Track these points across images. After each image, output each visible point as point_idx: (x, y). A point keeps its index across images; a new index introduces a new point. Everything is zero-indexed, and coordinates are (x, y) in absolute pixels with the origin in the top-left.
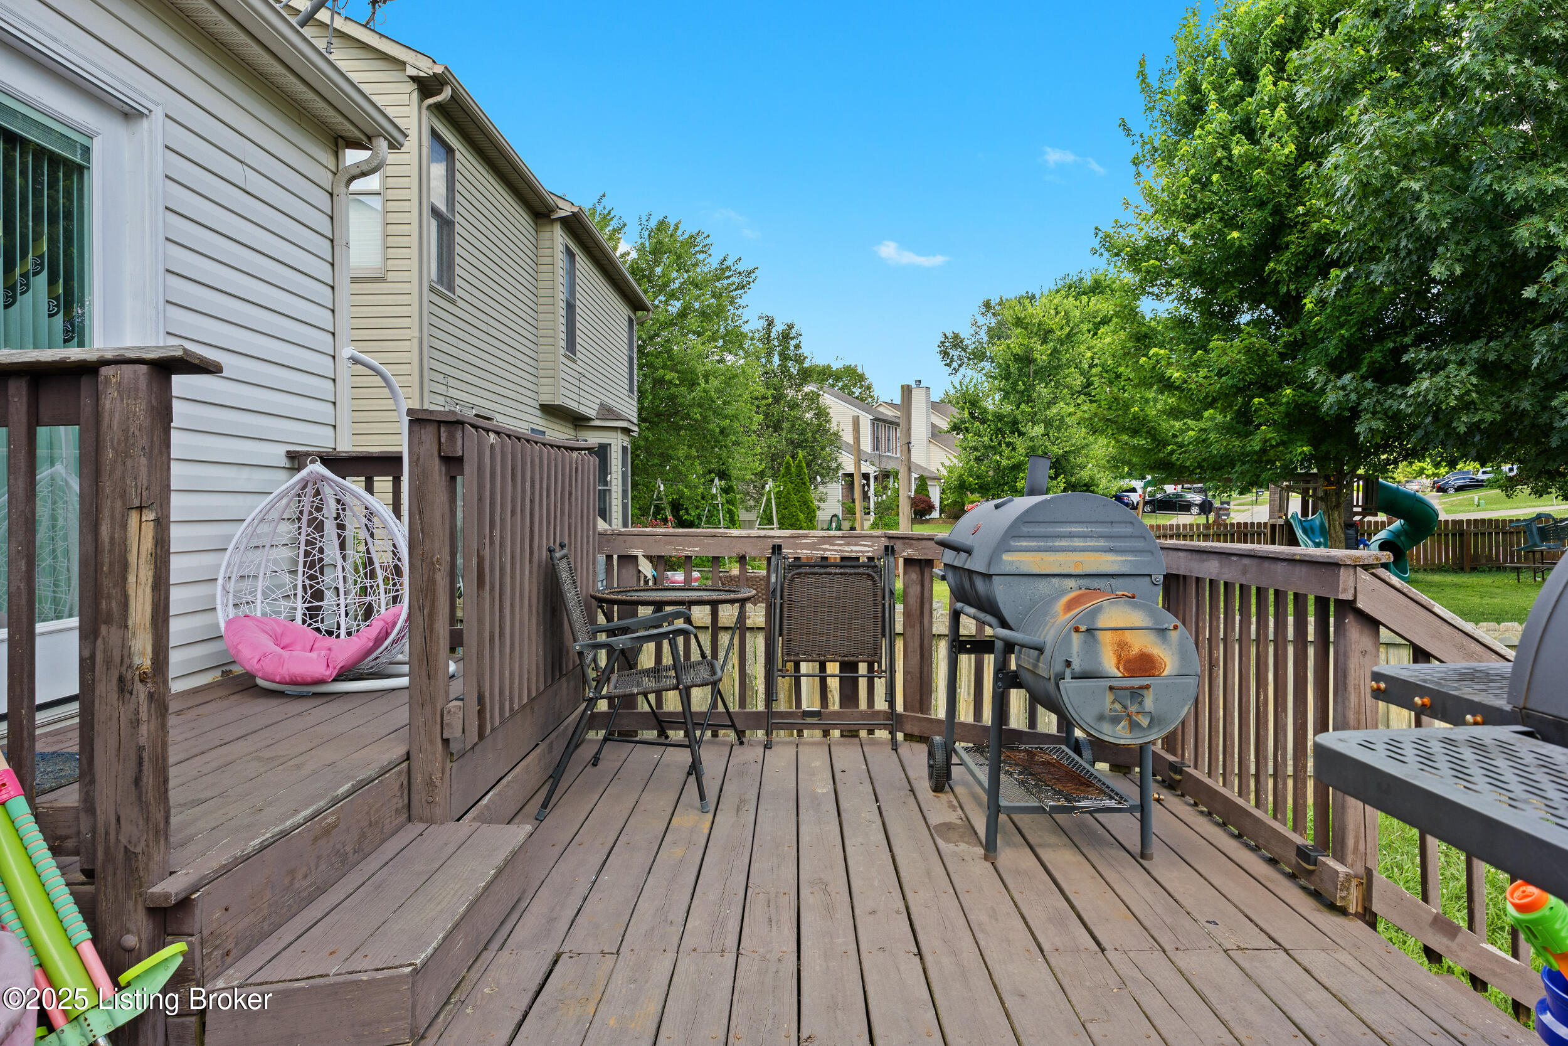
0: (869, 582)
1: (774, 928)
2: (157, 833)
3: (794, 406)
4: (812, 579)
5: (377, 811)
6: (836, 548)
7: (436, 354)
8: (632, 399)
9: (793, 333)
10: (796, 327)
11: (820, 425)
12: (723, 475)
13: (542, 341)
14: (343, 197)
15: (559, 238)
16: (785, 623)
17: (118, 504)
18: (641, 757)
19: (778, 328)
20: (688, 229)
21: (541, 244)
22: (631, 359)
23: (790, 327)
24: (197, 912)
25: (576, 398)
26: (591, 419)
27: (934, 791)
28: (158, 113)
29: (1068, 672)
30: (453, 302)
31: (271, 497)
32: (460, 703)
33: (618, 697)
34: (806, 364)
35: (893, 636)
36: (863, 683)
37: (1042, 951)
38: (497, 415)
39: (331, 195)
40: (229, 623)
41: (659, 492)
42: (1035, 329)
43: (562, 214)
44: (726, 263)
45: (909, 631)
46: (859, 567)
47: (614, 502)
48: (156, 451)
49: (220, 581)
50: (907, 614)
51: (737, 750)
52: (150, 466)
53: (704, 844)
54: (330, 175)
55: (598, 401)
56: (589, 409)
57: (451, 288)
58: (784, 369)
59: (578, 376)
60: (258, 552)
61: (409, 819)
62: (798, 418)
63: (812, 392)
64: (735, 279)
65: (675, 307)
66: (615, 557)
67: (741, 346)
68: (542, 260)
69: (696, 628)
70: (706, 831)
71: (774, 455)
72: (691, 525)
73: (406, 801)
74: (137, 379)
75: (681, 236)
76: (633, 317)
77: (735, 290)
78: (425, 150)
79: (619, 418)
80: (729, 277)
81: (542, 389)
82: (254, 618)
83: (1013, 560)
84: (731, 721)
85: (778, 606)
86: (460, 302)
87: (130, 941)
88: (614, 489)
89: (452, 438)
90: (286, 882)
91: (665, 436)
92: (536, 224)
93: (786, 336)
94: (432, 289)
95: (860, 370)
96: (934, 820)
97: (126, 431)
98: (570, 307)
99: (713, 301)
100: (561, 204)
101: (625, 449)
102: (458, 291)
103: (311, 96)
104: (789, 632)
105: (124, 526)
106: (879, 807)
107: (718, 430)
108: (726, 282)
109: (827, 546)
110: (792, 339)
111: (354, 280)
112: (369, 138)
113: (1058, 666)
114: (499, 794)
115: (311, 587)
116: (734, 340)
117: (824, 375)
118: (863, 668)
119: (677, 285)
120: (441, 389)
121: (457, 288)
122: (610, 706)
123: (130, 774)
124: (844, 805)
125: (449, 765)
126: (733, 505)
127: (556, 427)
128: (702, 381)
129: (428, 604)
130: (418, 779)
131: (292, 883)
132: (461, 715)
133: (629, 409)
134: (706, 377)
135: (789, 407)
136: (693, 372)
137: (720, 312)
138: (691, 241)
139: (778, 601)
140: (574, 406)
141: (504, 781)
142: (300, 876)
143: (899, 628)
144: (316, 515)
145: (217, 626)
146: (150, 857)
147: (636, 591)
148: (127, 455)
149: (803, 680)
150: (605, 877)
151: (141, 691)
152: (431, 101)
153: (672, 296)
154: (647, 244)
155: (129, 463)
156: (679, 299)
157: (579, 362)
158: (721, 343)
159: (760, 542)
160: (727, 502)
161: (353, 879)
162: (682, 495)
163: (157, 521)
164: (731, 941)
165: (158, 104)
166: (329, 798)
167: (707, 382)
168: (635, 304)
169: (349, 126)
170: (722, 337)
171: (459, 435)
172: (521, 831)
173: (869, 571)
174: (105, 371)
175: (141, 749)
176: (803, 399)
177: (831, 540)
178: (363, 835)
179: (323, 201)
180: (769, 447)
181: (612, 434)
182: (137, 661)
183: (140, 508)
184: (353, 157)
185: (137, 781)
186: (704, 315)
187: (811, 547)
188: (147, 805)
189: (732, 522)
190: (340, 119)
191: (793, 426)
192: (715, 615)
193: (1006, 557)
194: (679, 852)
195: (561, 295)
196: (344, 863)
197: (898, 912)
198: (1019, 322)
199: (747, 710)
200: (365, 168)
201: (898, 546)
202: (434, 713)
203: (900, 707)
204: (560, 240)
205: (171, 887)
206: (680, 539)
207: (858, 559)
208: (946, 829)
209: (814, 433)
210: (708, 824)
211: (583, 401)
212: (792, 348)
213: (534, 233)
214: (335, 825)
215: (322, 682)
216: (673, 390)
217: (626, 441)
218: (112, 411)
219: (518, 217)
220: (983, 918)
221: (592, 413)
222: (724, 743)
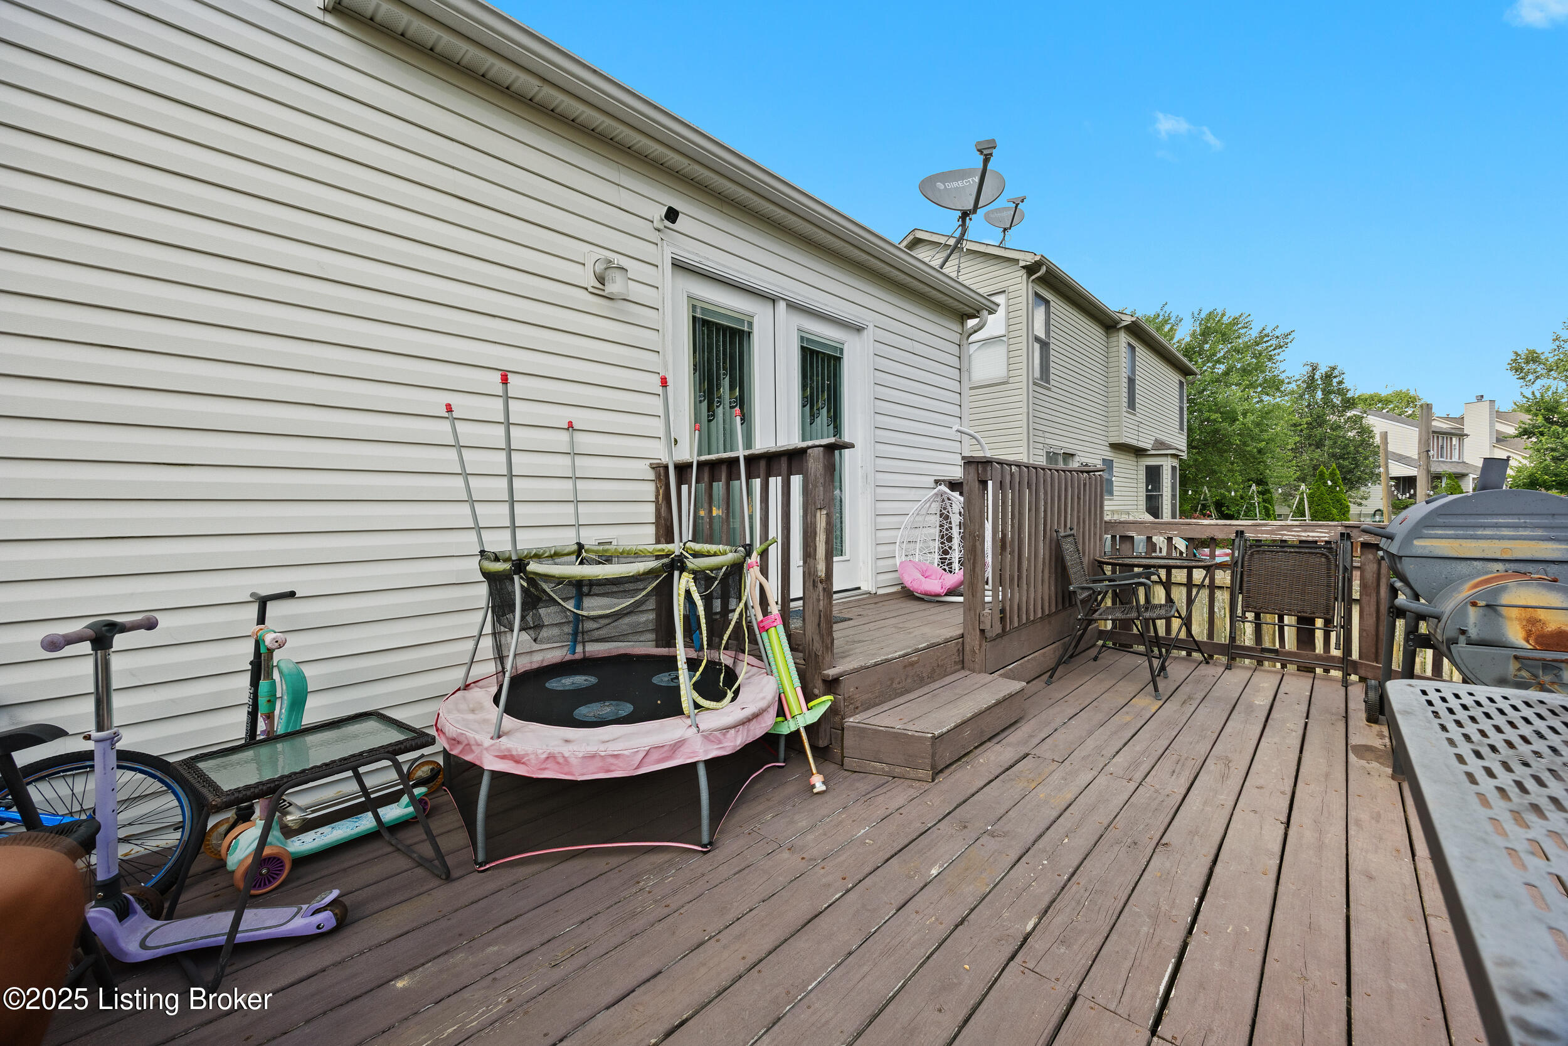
0: (1323, 560)
1: (1174, 776)
2: (827, 648)
3: (1336, 427)
4: (1268, 555)
5: (942, 660)
6: (1293, 533)
7: (1038, 420)
8: (1183, 435)
9: (1336, 373)
10: (1340, 368)
11: (1363, 441)
12: (1259, 482)
13: (1110, 404)
14: (965, 346)
15: (1123, 338)
16: (1245, 585)
17: (813, 507)
18: (1127, 660)
19: (1323, 370)
20: (1231, 313)
21: (1111, 345)
22: (1181, 409)
24: (842, 685)
25: (1136, 437)
26: (1147, 450)
27: (1367, 721)
28: (871, 326)
29: (1462, 638)
30: (1049, 389)
31: (921, 503)
32: (990, 611)
33: (1119, 620)
34: (1349, 395)
35: (1349, 602)
36: (1319, 635)
37: (1413, 855)
38: (1078, 452)
39: (959, 345)
40: (901, 563)
41: (1206, 494)
43: (1125, 323)
44: (1265, 332)
45: (1365, 599)
46: (1316, 548)
47: (1165, 502)
48: (827, 484)
49: (898, 544)
50: (1364, 586)
51: (1203, 666)
52: (824, 491)
53: (1148, 718)
54: (959, 335)
55: (1154, 438)
56: (1146, 443)
57: (1048, 382)
58: (1327, 401)
59: (1137, 423)
60: (917, 530)
61: (963, 668)
62: (1340, 437)
63: (1355, 415)
64: (1273, 342)
65: (1221, 368)
66: (1118, 536)
67: (1278, 389)
68: (1111, 355)
69: (1152, 582)
70: (1154, 711)
71: (1316, 465)
72: (1230, 517)
73: (961, 659)
74: (819, 454)
75: (1225, 320)
76: (1183, 380)
77: (1274, 350)
78: (1030, 302)
79: (1169, 447)
80: (1267, 341)
81: (1111, 434)
82: (914, 562)
83: (1422, 545)
84: (1198, 646)
85: (1239, 573)
86: (1053, 389)
87: (816, 691)
88: (1165, 494)
89: (985, 470)
90: (889, 683)
91: (1209, 457)
92: (1107, 333)
94: (1035, 384)
95: (1412, 393)
96: (1354, 740)
97: (816, 476)
98: (1131, 381)
99: (1254, 360)
100: (1123, 317)
101: (1173, 468)
102: (1052, 382)
103: (946, 298)
104: (1248, 591)
105: (815, 516)
106: (1306, 724)
107: (1255, 450)
108: (1264, 345)
109: (1285, 532)
110: (1335, 377)
111: (971, 389)
112: (978, 312)
113: (1451, 633)
114: (1020, 665)
115: (942, 548)
116: (1274, 385)
117: (1373, 403)
118: (1319, 623)
119: (1222, 354)
120: (1041, 440)
121: (1051, 381)
122: (1114, 626)
123: (817, 621)
124: (1273, 715)
125: (984, 644)
126: (1269, 503)
127: (1121, 456)
128: (1241, 418)
129: (972, 557)
130: (967, 648)
131: (892, 684)
132: (990, 617)
133: (1180, 442)
134: (1245, 414)
135: (1331, 429)
136: (1234, 411)
137: (1259, 368)
138: (1235, 321)
139: (1239, 569)
140: (1134, 443)
141: (1026, 659)
142: (896, 682)
143: (1356, 595)
144: (943, 511)
145: (896, 565)
146: (824, 658)
147: (1129, 558)
148: (816, 486)
149: (1286, 628)
150: (1073, 722)
151: (820, 587)
152: (1033, 277)
153: (1218, 361)
154: (1198, 329)
155: (817, 490)
156: (1224, 363)
157: (1138, 415)
158: (1259, 389)
159: (1226, 529)
160: (1264, 501)
161: (926, 689)
162: (1224, 497)
163: (827, 514)
164: (1139, 776)
165: (870, 322)
166: (913, 648)
167: (1245, 417)
168: (1185, 372)
169: (967, 308)
170: (1260, 385)
171: (989, 468)
172: (1017, 686)
173: (1325, 551)
174: (809, 451)
175: (820, 611)
176: (1346, 422)
177: (1289, 528)
178: (933, 671)
179: (955, 349)
180: (1311, 460)
181: (1164, 459)
182: (819, 574)
183: (821, 509)
184: (971, 323)
185: (819, 625)
186: (1245, 371)
187: (1267, 532)
188: (823, 635)
189: (1268, 515)
190: (962, 306)
191: (1335, 443)
192: (1190, 576)
193: (1416, 542)
194: (1128, 718)
195: (1124, 374)
196: (921, 681)
197: (1283, 793)
199: (1215, 641)
200: (976, 328)
201: (1354, 533)
202: (975, 614)
203: (1355, 655)
204: (1124, 340)
205: (831, 672)
206: (1163, 526)
207: (1316, 542)
208: (1364, 751)
209: (1356, 447)
210: (1157, 707)
211: (1140, 439)
212: (1335, 384)
213: (1105, 339)
214: (917, 662)
215: (939, 595)
216: (1217, 426)
217: (1176, 463)
218: (811, 468)
219: (1094, 332)
220: (1365, 817)
221: (1149, 446)
222: (1195, 661)
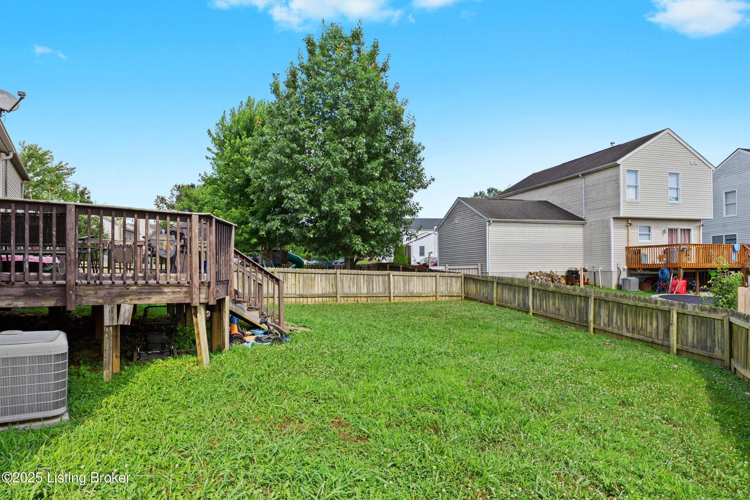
9: (86, 192)
10: (88, 189)
19: (81, 189)
20: (43, 149)
23: (85, 189)
42: (193, 199)
44: (61, 164)
64: (66, 171)
75: (40, 151)
77: (65, 175)
80: (62, 170)
93: (83, 193)
99: (55, 178)
108: (61, 172)
110: (86, 194)
137: (58, 183)
168: (24, 178)
198: (187, 195)
212: (86, 197)
